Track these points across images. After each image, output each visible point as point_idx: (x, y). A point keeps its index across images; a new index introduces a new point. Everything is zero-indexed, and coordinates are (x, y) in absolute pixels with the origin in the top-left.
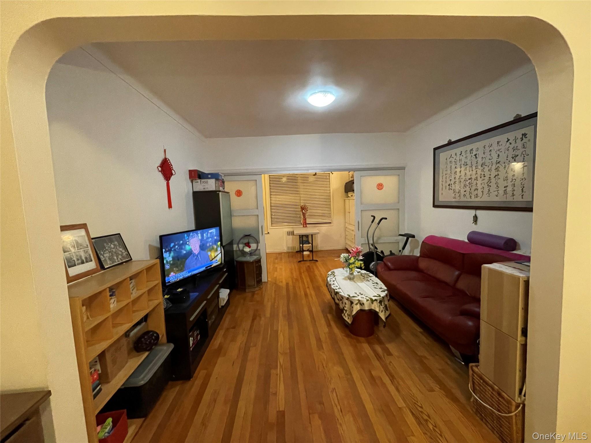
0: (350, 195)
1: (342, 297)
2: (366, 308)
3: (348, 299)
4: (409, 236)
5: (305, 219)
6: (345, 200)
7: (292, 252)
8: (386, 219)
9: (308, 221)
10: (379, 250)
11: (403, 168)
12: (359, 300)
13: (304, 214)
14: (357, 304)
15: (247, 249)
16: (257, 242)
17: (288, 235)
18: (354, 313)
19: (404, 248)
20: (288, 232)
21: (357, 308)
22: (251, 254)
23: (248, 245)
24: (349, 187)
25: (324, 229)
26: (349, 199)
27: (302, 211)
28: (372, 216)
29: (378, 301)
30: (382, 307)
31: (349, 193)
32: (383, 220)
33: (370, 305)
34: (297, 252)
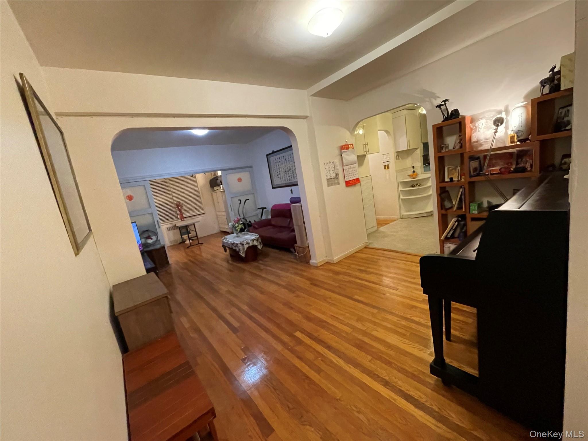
0: (215, 189)
1: (237, 244)
2: (251, 245)
3: (240, 244)
4: (263, 209)
5: (181, 214)
6: (212, 194)
7: (175, 245)
8: (248, 200)
9: (185, 215)
10: (248, 221)
11: (251, 167)
12: (246, 242)
13: (180, 210)
14: (246, 244)
15: (150, 241)
16: (156, 234)
18: (245, 249)
19: (262, 216)
21: (246, 246)
22: (153, 244)
23: (149, 237)
24: (214, 183)
25: (200, 218)
26: (216, 192)
27: (178, 207)
28: (239, 200)
29: (256, 240)
30: (258, 243)
31: (214, 187)
32: (247, 201)
33: (253, 243)
34: (180, 243)
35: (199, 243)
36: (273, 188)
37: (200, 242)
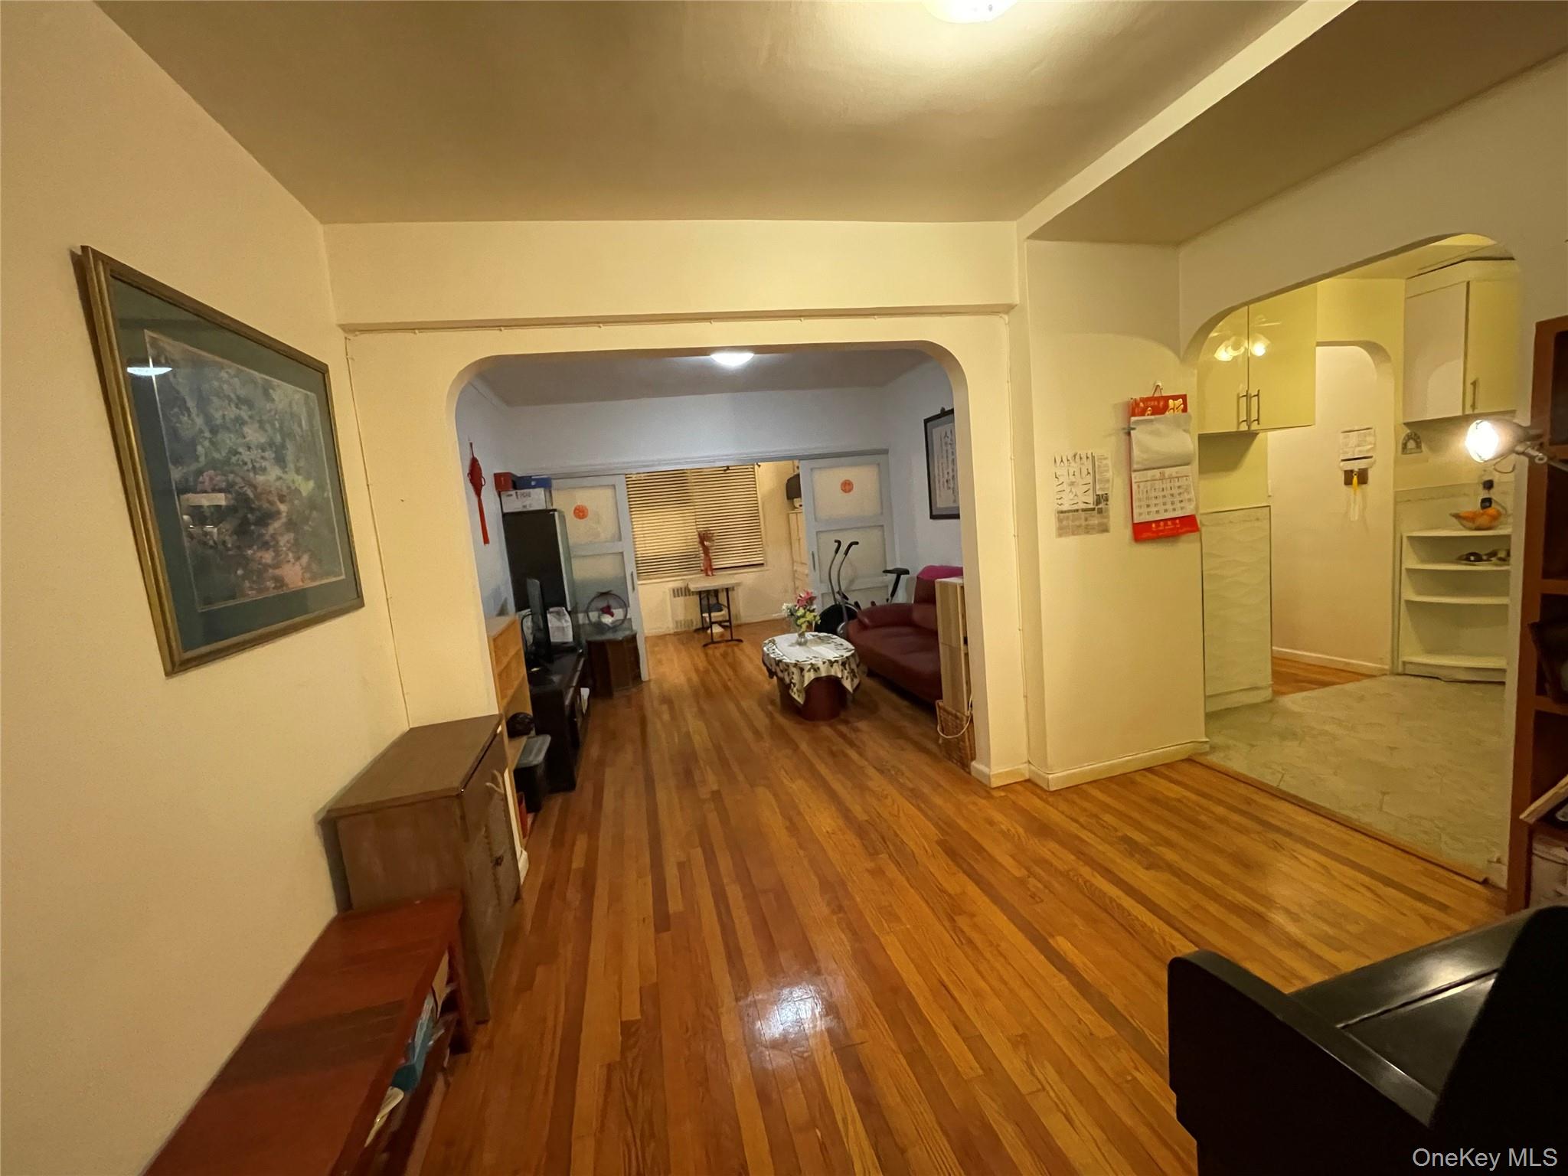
0: (797, 505)
1: (787, 665)
2: (823, 674)
3: (796, 665)
4: (900, 573)
5: (708, 560)
6: (788, 515)
7: (685, 632)
8: (857, 543)
9: (716, 564)
10: (851, 601)
11: (885, 452)
12: (811, 664)
13: (706, 550)
14: (809, 671)
15: (607, 620)
16: (625, 605)
17: (675, 596)
18: (806, 683)
19: (893, 594)
20: (674, 590)
21: (810, 677)
22: (614, 628)
23: (607, 610)
24: (793, 489)
25: (748, 578)
26: (796, 513)
27: (702, 542)
28: (836, 541)
29: (840, 663)
30: (846, 672)
31: (795, 500)
32: (854, 547)
33: (828, 670)
34: (697, 630)
35: (732, 640)
36: (932, 517)
37: (734, 638)
